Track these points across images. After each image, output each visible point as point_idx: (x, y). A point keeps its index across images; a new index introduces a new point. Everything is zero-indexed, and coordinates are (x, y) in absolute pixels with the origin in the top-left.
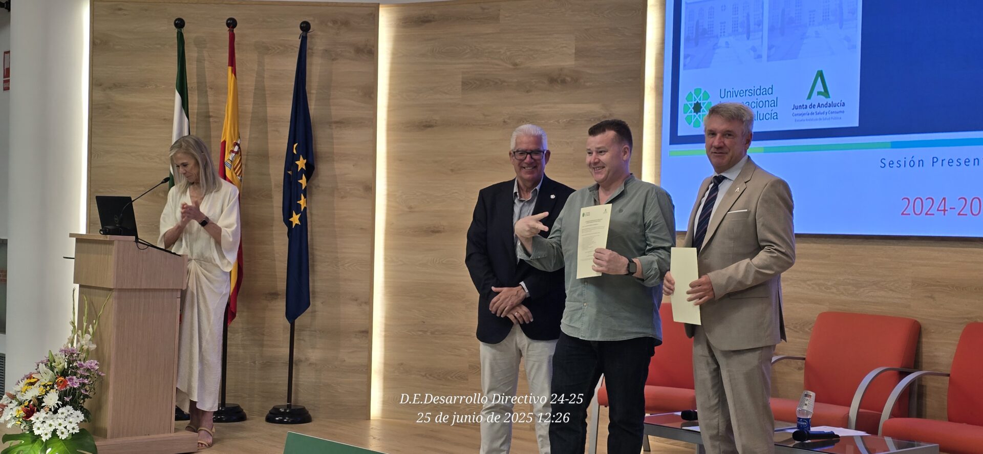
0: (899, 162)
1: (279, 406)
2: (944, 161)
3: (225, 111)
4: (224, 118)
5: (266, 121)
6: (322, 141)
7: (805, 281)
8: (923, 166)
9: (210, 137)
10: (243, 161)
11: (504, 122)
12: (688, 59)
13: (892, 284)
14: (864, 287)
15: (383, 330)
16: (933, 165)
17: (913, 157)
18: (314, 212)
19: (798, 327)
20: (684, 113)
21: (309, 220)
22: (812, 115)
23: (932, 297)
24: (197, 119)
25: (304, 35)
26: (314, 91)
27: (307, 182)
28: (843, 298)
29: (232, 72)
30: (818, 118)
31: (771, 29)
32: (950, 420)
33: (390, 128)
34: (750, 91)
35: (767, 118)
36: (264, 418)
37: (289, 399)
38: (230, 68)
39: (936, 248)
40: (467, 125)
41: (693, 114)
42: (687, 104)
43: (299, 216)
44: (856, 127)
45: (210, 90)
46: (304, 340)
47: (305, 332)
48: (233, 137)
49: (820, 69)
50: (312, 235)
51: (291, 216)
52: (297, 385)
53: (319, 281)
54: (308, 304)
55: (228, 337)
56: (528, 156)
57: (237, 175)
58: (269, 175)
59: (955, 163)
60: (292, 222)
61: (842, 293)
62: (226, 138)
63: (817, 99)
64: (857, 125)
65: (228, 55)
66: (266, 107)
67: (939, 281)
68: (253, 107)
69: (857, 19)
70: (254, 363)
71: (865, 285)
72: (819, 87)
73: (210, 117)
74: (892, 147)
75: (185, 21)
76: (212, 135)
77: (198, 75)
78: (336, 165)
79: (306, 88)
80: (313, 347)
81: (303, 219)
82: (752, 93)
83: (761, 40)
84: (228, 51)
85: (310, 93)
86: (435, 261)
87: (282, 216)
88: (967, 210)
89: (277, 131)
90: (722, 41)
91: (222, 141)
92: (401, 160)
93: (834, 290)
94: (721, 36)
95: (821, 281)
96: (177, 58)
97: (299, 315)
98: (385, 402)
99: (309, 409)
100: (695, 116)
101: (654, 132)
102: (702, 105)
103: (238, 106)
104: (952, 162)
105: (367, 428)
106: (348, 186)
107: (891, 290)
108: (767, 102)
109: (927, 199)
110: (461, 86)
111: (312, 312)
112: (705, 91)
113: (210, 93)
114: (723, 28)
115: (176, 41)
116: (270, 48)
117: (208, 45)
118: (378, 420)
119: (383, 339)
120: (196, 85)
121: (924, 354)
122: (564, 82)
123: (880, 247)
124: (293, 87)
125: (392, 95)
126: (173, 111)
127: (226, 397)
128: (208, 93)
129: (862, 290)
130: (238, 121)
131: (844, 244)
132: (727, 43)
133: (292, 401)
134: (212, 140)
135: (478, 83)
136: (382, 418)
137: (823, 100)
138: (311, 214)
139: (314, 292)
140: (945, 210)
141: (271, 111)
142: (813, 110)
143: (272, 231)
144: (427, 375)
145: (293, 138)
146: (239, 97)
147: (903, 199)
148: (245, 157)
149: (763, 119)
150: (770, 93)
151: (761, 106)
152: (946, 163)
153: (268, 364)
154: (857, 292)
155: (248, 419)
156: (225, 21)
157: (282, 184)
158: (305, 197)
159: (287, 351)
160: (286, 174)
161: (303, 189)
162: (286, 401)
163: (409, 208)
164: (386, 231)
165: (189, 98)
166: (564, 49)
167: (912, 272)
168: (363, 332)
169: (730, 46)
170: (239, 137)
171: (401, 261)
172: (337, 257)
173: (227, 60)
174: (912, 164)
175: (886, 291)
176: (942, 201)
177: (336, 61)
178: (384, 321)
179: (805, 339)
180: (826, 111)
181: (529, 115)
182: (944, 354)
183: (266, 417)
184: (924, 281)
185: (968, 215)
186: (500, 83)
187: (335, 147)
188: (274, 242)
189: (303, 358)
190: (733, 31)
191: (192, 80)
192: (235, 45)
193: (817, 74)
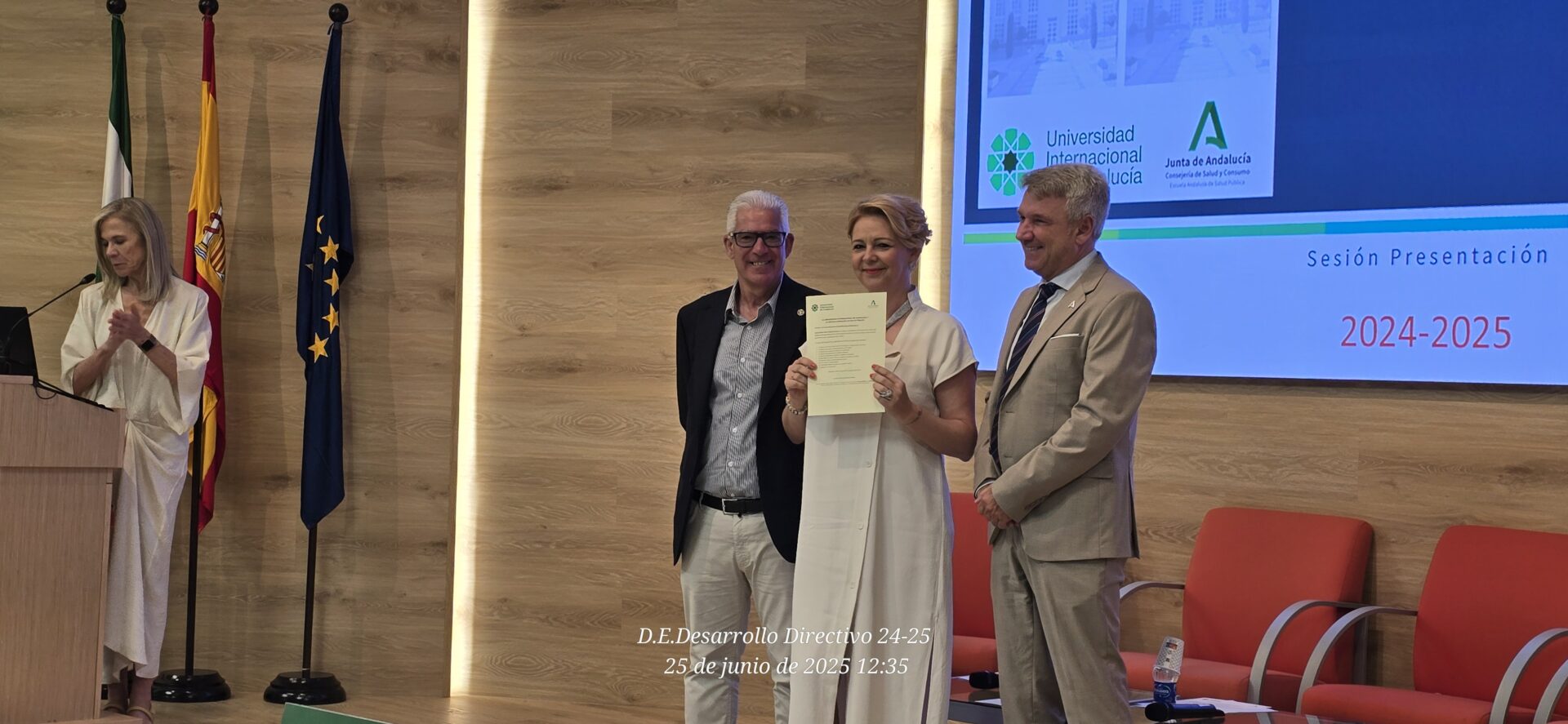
0: (1337, 257)
1: (288, 673)
2: (1410, 256)
3: (195, 158)
4: (195, 170)
5: (269, 177)
6: (368, 214)
7: (1185, 456)
8: (1376, 264)
9: (171, 204)
10: (228, 246)
11: (686, 182)
12: (996, 79)
13: (1327, 461)
14: (1282, 466)
15: (474, 540)
16: (1392, 263)
17: (1361, 248)
18: (351, 335)
19: (1175, 535)
20: (989, 171)
21: (343, 349)
22: (1198, 177)
23: (1392, 484)
24: (146, 171)
25: (337, 28)
26: (352, 125)
27: (340, 282)
28: (1249, 484)
29: (209, 91)
30: (1207, 182)
31: (1132, 32)
32: (1417, 689)
33: (487, 190)
34: (1097, 135)
35: (1125, 181)
36: (262, 695)
37: (306, 661)
38: (205, 85)
39: (1397, 401)
40: (621, 186)
41: (1003, 172)
42: (993, 156)
43: (324, 342)
44: (1270, 198)
45: (170, 121)
47: (334, 545)
48: (210, 204)
49: (1210, 100)
50: (348, 376)
51: (312, 342)
52: (321, 638)
53: (362, 455)
54: (340, 496)
56: (759, 239)
57: (217, 269)
58: (274, 270)
59: (1428, 259)
60: (313, 352)
61: (1247, 477)
62: (197, 206)
63: (1206, 150)
64: (1271, 195)
65: (202, 60)
66: (269, 151)
67: (1404, 456)
68: (246, 152)
69: (1270, 17)
70: (245, 598)
71: (1283, 463)
72: (1209, 130)
73: (169, 168)
74: (1327, 233)
76: (172, 200)
77: (148, 96)
78: (392, 254)
79: (341, 118)
80: (352, 572)
81: (333, 347)
82: (1100, 138)
83: (1114, 49)
84: (202, 53)
85: (347, 129)
86: (564, 420)
87: (296, 342)
88: (1447, 339)
89: (287, 193)
90: (1051, 50)
91: (190, 210)
92: (506, 246)
93: (1233, 471)
94: (1049, 40)
95: (1213, 457)
96: (111, 64)
97: (325, 515)
98: (476, 667)
100: (1006, 176)
101: (939, 203)
102: (1017, 158)
103: (218, 151)
104: (1424, 258)
105: (443, 711)
106: (411, 290)
107: (1327, 471)
108: (1125, 154)
109: (1382, 320)
110: (610, 120)
111: (347, 510)
112: (1023, 134)
113: (170, 126)
114: (1052, 27)
115: (109, 36)
116: (278, 49)
117: (166, 43)
118: (462, 698)
119: (473, 556)
120: (145, 113)
121: (1378, 579)
122: (787, 114)
123: (1309, 399)
124: (317, 116)
125: (490, 133)
126: (104, 157)
127: (195, 659)
128: (167, 127)
129: (1278, 471)
130: (219, 175)
131: (1249, 394)
132: (1059, 53)
133: (310, 665)
134: (173, 209)
135: (640, 114)
136: (471, 693)
137: (1215, 151)
138: (348, 339)
139: (351, 475)
140: (1411, 338)
141: (278, 157)
142: (1199, 168)
143: (279, 367)
144: (550, 619)
145: (314, 208)
146: (220, 135)
147: (1344, 319)
148: (232, 238)
149: (1118, 182)
150: (1129, 138)
151: (1114, 161)
152: (1413, 258)
153: (271, 601)
154: (1271, 475)
155: (234, 697)
156: (198, 2)
157: (297, 285)
158: (337, 309)
159: (304, 576)
160: (304, 270)
161: (333, 294)
162: (302, 664)
163: (520, 329)
164: (479, 368)
165: (132, 135)
166: (788, 58)
167: (1360, 442)
168: (438, 544)
169: (1063, 58)
170: (221, 204)
171: (505, 420)
172: (393, 414)
173: (199, 70)
174: (1359, 262)
175: (1317, 473)
176: (1407, 323)
177: (393, 73)
178: (474, 526)
179: (1186, 554)
180: (1220, 171)
181: (729, 169)
182: (1411, 578)
183: (265, 693)
184: (1379, 457)
185: (1449, 346)
186: (677, 113)
187: (390, 221)
188: (283, 387)
189: (332, 589)
190: (1068, 33)
191: (137, 104)
192: (215, 44)
193: (1206, 108)
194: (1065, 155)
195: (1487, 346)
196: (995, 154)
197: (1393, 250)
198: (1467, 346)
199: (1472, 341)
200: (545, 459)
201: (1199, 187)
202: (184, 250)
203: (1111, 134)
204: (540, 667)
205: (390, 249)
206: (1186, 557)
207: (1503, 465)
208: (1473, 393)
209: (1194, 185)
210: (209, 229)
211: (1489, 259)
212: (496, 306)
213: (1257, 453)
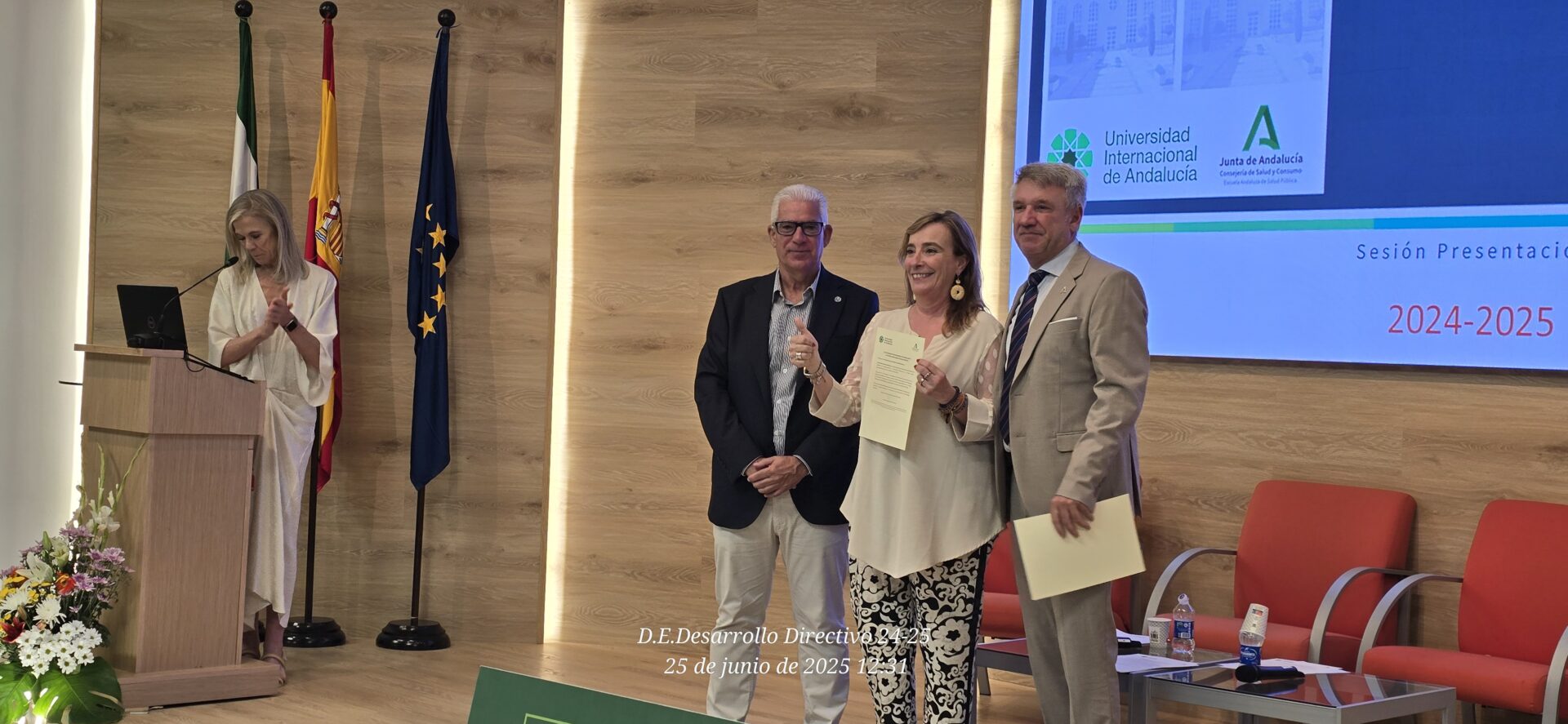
0: (1386, 251)
1: (399, 620)
2: (1456, 251)
3: (316, 150)
4: (315, 160)
5: (381, 168)
6: (472, 201)
7: (1235, 433)
8: (1423, 257)
9: (291, 192)
10: (344, 231)
11: (763, 175)
12: (1057, 82)
13: (1372, 438)
14: (1328, 443)
15: (565, 502)
16: (1439, 257)
17: (1408, 243)
18: (456, 313)
19: (1224, 504)
21: (449, 326)
22: (1252, 175)
23: (1434, 460)
24: (270, 162)
25: (445, 32)
26: (457, 121)
27: (447, 264)
28: (1296, 459)
29: (329, 88)
30: (1261, 180)
31: (1188, 40)
32: (1462, 650)
33: (580, 181)
34: (1154, 135)
35: (1180, 178)
36: (374, 640)
37: (416, 610)
38: (325, 83)
39: (1441, 384)
40: (703, 179)
42: (1053, 154)
43: (433, 319)
44: (1320, 195)
45: (291, 116)
46: (439, 518)
47: (440, 505)
48: (329, 193)
49: (1264, 104)
50: (452, 350)
51: (422, 320)
52: (427, 589)
53: (464, 422)
54: (447, 460)
55: (317, 511)
56: (799, 229)
57: (335, 252)
58: (385, 253)
59: (1475, 253)
60: (422, 329)
61: (1294, 452)
62: (317, 194)
63: (1258, 150)
64: (1322, 191)
65: (322, 60)
66: (381, 144)
67: (1446, 435)
68: (360, 145)
69: (1323, 28)
70: (358, 552)
71: (1329, 440)
72: (1263, 131)
73: (289, 159)
74: (1375, 228)
75: (253, 6)
76: (293, 189)
77: (271, 92)
78: (494, 240)
79: (447, 116)
80: (455, 530)
81: (440, 325)
82: (1156, 138)
83: (1171, 56)
84: (322, 54)
85: (453, 124)
86: (649, 393)
87: (406, 320)
88: (1491, 327)
89: (399, 183)
90: (1110, 57)
91: (311, 197)
92: (597, 234)
93: (1282, 447)
94: (1108, 48)
95: (1262, 433)
96: (238, 62)
97: (433, 478)
98: (566, 616)
99: (447, 627)
101: (1000, 196)
102: (1076, 156)
103: (337, 145)
104: (1470, 252)
105: (540, 656)
106: (510, 273)
107: (1371, 448)
108: (1180, 154)
109: (1429, 308)
110: (693, 118)
111: (453, 473)
112: (1082, 134)
113: (291, 120)
114: (1112, 35)
115: (237, 36)
116: (389, 50)
117: (289, 45)
118: (554, 644)
119: (565, 515)
120: (269, 109)
121: (1420, 548)
122: (858, 114)
123: (1353, 382)
124: (426, 113)
125: (582, 131)
126: (232, 149)
127: (314, 607)
128: (288, 121)
129: (1325, 447)
130: (337, 166)
131: (1297, 376)
132: (1118, 60)
133: (419, 613)
134: (294, 195)
135: (721, 113)
136: (562, 641)
137: (1268, 151)
138: (452, 317)
139: (456, 443)
140: (1457, 326)
141: (388, 151)
142: (1252, 167)
143: (389, 342)
144: (635, 574)
145: (424, 197)
146: (339, 127)
147: (1392, 308)
148: (347, 224)
149: (1173, 179)
150: (1185, 138)
151: (1170, 159)
152: (1459, 253)
153: (381, 555)
154: (1317, 451)
155: (348, 643)
156: (318, 6)
157: (407, 268)
158: (444, 290)
159: (412, 535)
160: (414, 255)
161: (441, 276)
162: (410, 613)
163: (608, 309)
164: (571, 344)
165: (258, 129)
166: (860, 62)
167: (1404, 421)
168: (533, 504)
169: (1122, 64)
170: (339, 193)
171: (595, 393)
172: (493, 386)
173: (320, 70)
174: (1407, 254)
175: (1362, 449)
176: (1452, 313)
177: (495, 74)
178: (566, 488)
179: (1234, 522)
180: (1272, 169)
181: (803, 165)
182: (1451, 547)
183: (377, 639)
184: (1423, 436)
185: (1493, 334)
186: (757, 114)
187: (491, 210)
188: (392, 360)
189: (436, 545)
190: (1127, 40)
191: (262, 101)
192: (334, 46)
193: (1259, 113)
194: (1122, 153)
195: (1530, 334)
196: (1055, 152)
197: (1440, 245)
198: (1511, 334)
199: (1516, 329)
200: (631, 428)
201: (1252, 185)
202: (305, 234)
203: (1167, 135)
204: (624, 618)
205: (491, 235)
206: (1238, 525)
207: (1542, 444)
208: (1513, 377)
209: (1247, 182)
210: (328, 215)
211: (1532, 255)
212: (587, 288)
213: (1304, 430)
